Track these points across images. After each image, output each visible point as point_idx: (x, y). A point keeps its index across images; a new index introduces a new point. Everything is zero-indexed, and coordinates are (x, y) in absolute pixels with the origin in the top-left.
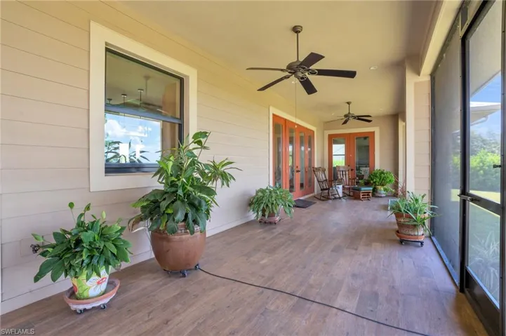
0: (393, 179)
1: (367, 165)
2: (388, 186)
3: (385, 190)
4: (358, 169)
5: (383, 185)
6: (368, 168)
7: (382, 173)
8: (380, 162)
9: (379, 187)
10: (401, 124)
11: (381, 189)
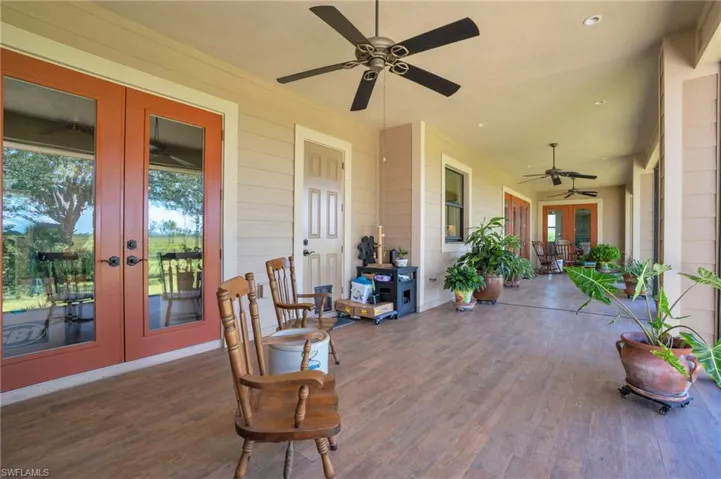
0: (619, 255)
1: (588, 240)
2: (613, 262)
3: (610, 266)
4: (577, 243)
5: (607, 261)
6: (589, 243)
7: (607, 248)
8: (603, 235)
9: (603, 263)
10: (628, 196)
11: (606, 266)
